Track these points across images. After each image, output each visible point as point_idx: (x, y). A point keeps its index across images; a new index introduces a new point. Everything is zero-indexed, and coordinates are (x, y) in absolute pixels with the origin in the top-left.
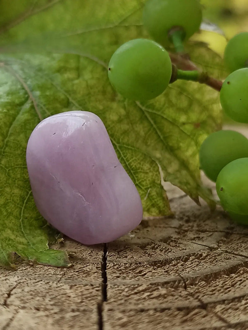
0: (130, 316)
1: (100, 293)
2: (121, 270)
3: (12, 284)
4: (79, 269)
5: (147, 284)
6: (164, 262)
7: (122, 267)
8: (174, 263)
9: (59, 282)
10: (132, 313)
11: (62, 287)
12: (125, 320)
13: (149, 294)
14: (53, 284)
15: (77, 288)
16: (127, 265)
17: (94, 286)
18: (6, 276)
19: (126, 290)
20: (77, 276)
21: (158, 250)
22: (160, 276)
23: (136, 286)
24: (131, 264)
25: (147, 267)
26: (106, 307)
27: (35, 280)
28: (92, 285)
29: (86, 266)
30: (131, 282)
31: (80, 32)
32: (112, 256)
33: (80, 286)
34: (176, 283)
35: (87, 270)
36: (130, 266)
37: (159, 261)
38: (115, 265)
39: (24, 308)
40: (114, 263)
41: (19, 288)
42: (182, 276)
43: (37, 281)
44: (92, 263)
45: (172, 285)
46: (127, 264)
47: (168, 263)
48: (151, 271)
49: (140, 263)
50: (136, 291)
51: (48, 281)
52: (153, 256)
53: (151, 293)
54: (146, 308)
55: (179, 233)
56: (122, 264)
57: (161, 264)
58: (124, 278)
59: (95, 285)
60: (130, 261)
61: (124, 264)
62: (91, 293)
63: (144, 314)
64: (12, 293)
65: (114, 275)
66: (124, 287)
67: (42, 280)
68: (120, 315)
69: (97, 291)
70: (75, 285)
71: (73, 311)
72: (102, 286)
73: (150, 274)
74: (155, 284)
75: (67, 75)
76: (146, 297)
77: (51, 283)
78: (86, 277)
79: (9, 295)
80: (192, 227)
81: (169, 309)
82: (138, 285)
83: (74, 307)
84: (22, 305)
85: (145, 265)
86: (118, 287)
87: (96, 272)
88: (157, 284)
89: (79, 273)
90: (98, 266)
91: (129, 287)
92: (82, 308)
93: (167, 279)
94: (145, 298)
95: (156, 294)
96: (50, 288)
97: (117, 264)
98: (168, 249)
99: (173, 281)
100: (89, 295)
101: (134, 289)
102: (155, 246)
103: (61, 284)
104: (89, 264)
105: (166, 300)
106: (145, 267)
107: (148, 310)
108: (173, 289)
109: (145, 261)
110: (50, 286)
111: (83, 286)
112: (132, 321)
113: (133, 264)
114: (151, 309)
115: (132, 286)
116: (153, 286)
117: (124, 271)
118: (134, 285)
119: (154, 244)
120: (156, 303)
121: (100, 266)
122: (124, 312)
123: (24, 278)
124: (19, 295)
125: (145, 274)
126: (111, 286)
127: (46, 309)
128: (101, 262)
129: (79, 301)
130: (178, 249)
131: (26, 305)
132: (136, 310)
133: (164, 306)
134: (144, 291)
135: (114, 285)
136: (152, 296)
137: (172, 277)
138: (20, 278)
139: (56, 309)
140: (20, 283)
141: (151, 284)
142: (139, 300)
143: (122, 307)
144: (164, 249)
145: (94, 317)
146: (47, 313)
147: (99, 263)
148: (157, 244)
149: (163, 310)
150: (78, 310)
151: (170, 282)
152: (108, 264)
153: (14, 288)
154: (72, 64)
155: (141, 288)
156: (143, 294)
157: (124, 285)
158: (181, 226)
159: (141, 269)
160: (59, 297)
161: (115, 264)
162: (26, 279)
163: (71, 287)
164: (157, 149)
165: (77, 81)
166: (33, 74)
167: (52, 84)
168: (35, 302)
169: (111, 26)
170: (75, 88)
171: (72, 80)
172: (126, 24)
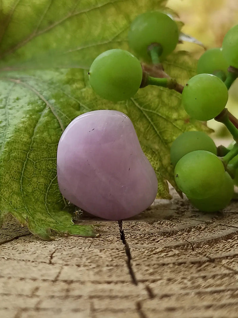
0: (154, 269)
1: (125, 254)
2: (137, 239)
3: (51, 249)
4: (103, 239)
5: (163, 248)
6: (171, 233)
7: (138, 237)
8: (179, 233)
9: (89, 247)
10: (155, 266)
11: (93, 251)
12: (151, 271)
13: (165, 254)
14: (85, 249)
15: (106, 251)
16: (142, 236)
17: (119, 250)
18: (44, 245)
19: (146, 251)
20: (103, 243)
21: (164, 225)
22: (170, 241)
23: (154, 249)
24: (145, 235)
25: (159, 236)
26: (134, 263)
27: (70, 246)
28: (117, 249)
29: (108, 237)
30: (148, 246)
32: (127, 229)
33: (108, 250)
34: (186, 246)
35: (110, 240)
36: (144, 236)
37: (167, 232)
38: (132, 236)
39: (67, 265)
40: (131, 234)
41: (58, 252)
42: (189, 241)
43: (71, 247)
44: (112, 234)
45: (182, 248)
46: (141, 234)
47: (175, 233)
48: (163, 239)
49: (152, 234)
50: (154, 252)
51: (81, 247)
52: (161, 229)
53: (167, 253)
54: (167, 263)
55: (178, 213)
56: (137, 235)
57: (169, 234)
58: (143, 244)
59: (120, 249)
60: (144, 233)
61: (140, 234)
62: (118, 254)
63: (166, 267)
64: (53, 255)
65: (133, 242)
66: (143, 250)
67: (75, 247)
68: (147, 268)
69: (123, 253)
70: (104, 250)
71: (107, 266)
72: (125, 249)
73: (162, 241)
74: (169, 247)
75: (75, 85)
76: (164, 256)
77: (83, 249)
78: (110, 244)
79: (52, 257)
80: (188, 209)
81: (185, 263)
82: (155, 248)
83: (107, 263)
84: (65, 263)
85: (157, 235)
86: (139, 250)
87: (118, 241)
88: (170, 247)
89: (104, 242)
90: (118, 237)
91: (148, 250)
92: (115, 264)
93: (178, 243)
94: (163, 257)
95: (170, 254)
96: (84, 252)
97: (134, 235)
98: (172, 224)
99: (182, 245)
100: (117, 256)
101: (152, 251)
102: (160, 222)
103: (92, 249)
104: (110, 235)
105: (180, 257)
106: (157, 236)
107: (168, 264)
108: (184, 251)
109: (156, 232)
110: (84, 251)
111: (110, 250)
112: (157, 272)
113: (147, 235)
114: (171, 263)
115: (151, 249)
116: (168, 249)
117: (140, 240)
118: (152, 248)
119: (160, 221)
120: (174, 260)
121: (120, 237)
122: (149, 265)
123: (60, 245)
124: (60, 257)
125: (158, 241)
126: (133, 249)
127: (85, 266)
128: (120, 234)
129: (110, 260)
130: (181, 223)
131: (68, 263)
132: (158, 264)
133: (180, 261)
134: (161, 252)
135: (136, 249)
136: (168, 255)
137: (181, 242)
138: (56, 246)
139: (94, 265)
140: (57, 249)
141: (165, 247)
142: (158, 258)
143: (147, 263)
144: (169, 224)
145: (126, 270)
146: (87, 268)
147: (118, 235)
148: (162, 221)
149: (180, 264)
150: (111, 265)
151: (181, 246)
152: (126, 235)
153: (54, 252)
154: (79, 76)
155: (158, 250)
156: (161, 254)
157: (144, 248)
158: (178, 209)
159: (154, 238)
160: (93, 258)
161: (132, 234)
162: (62, 246)
163: (101, 251)
164: (155, 143)
165: (84, 90)
166: (46, 87)
167: (64, 94)
168: (75, 261)
169: (106, 42)
170: (83, 95)
171: (80, 89)
172: (119, 40)
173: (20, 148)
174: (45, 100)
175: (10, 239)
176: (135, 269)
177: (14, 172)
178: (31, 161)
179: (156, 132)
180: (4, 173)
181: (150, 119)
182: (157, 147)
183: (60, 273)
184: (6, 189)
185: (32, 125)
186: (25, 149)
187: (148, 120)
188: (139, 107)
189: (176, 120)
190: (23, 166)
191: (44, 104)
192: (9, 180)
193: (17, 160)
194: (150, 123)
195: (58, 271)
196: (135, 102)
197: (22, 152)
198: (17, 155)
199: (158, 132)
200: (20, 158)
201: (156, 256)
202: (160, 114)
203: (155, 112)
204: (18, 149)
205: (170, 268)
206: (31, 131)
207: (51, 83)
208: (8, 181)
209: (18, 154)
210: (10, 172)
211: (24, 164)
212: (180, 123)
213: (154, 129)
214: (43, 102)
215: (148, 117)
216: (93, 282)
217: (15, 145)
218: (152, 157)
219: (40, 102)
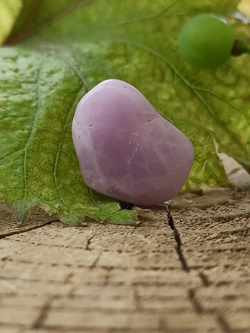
0: (209, 255)
1: (174, 240)
2: (188, 225)
3: (89, 235)
4: (148, 224)
5: (218, 233)
6: (227, 219)
7: (188, 223)
8: (237, 219)
9: (133, 233)
10: (210, 252)
11: (137, 237)
12: (205, 257)
13: (221, 240)
14: (128, 234)
15: (151, 237)
16: (193, 221)
17: (167, 236)
18: (81, 230)
19: (199, 237)
20: (148, 229)
21: (218, 210)
22: (227, 227)
23: (208, 235)
24: (196, 220)
25: (212, 222)
26: (184, 249)
27: (110, 232)
28: (165, 235)
29: (153, 222)
30: (201, 232)
31: (122, 22)
32: (176, 215)
33: (155, 235)
34: (244, 233)
35: (156, 225)
36: (196, 222)
37: (222, 218)
38: (182, 221)
39: (106, 251)
40: (180, 220)
41: (96, 238)
42: (248, 227)
43: (112, 233)
44: (159, 220)
45: (241, 235)
46: (192, 220)
47: (231, 219)
48: (218, 225)
49: (204, 219)
50: (208, 238)
51: (123, 233)
52: (215, 214)
53: (224, 239)
54: (223, 249)
55: (234, 199)
56: (188, 220)
57: (225, 220)
58: (194, 230)
59: (168, 234)
60: (195, 218)
61: (190, 220)
62: (167, 240)
63: (222, 253)
64: (91, 241)
65: (183, 228)
66: (195, 236)
67: (116, 232)
68: (200, 254)
69: (172, 238)
70: (149, 235)
71: (154, 252)
72: (174, 235)
73: (217, 226)
74: (225, 233)
75: (117, 61)
76: (220, 242)
77: (125, 234)
78: (157, 229)
79: (89, 243)
80: (245, 195)
81: (245, 249)
82: (209, 234)
83: (153, 249)
84: (105, 249)
85: (210, 221)
86: (190, 236)
87: (165, 226)
88: (227, 233)
89: (149, 227)
90: (165, 222)
91: (201, 235)
92: (162, 250)
93: (235, 229)
94: (218, 243)
95: (227, 240)
96: (126, 237)
97: (184, 221)
98: (228, 210)
99: (241, 231)
100: (165, 241)
101: (206, 237)
102: (214, 208)
103: (136, 235)
104: (156, 221)
105: (238, 243)
106: (210, 222)
107: (225, 250)
108: (243, 237)
109: (210, 218)
110: (126, 236)
111: (156, 235)
112: (212, 258)
113: (199, 220)
114: (228, 249)
115: (204, 235)
116: (224, 234)
117: (191, 225)
118: (206, 234)
119: (213, 206)
120: (232, 246)
121: (168, 222)
122: (202, 252)
123: (99, 231)
124: (99, 242)
125: (213, 227)
126: (183, 235)
127: (128, 252)
128: (168, 219)
129: (157, 245)
130: (238, 209)
131: (108, 249)
132: (213, 250)
133: (239, 247)
134: (217, 238)
135: (187, 234)
136: (224, 242)
137: (239, 227)
138: (94, 231)
139: (137, 251)
140: (96, 234)
141: (221, 233)
142: (213, 244)
143: (200, 249)
144: (224, 210)
145: (176, 256)
146: (129, 254)
147: (166, 220)
148: (216, 207)
149: (239, 250)
150: (158, 251)
151: (239, 231)
152: (174, 221)
153: (92, 238)
154: (121, 51)
155: (212, 236)
156: (216, 240)
157: (196, 234)
158: (234, 195)
159: (208, 223)
160: (136, 243)
161: (182, 220)
162: (100, 232)
163: (146, 237)
164: (208, 124)
165: (126, 67)
166: (84, 61)
167: (103, 71)
168: (116, 246)
169: (153, 16)
170: (125, 72)
171: (122, 65)
172: (167, 14)
173: (51, 138)
174: (82, 77)
175: (41, 224)
176: (186, 255)
177: (44, 165)
178: (64, 152)
179: (210, 112)
180: (32, 165)
181: (202, 99)
182: (211, 128)
183: (98, 259)
184: (34, 182)
185: (66, 111)
186: (56, 139)
187: (200, 99)
188: (189, 85)
189: (232, 99)
190: (56, 158)
191: (81, 83)
192: (38, 173)
193: (48, 151)
194: (202, 102)
195: (96, 257)
196: (184, 80)
197: (53, 143)
198: (47, 145)
199: (212, 113)
200: (51, 149)
201: (211, 242)
202: (214, 93)
203: (208, 90)
204: (49, 139)
205: (228, 254)
206: (63, 118)
207: (90, 57)
208: (36, 174)
209: (49, 145)
210: (39, 165)
211: (56, 156)
212: (238, 102)
213: (207, 109)
214: (80, 80)
215: (199, 96)
216: (137, 268)
217: (46, 134)
218: (206, 139)
219: (76, 81)
